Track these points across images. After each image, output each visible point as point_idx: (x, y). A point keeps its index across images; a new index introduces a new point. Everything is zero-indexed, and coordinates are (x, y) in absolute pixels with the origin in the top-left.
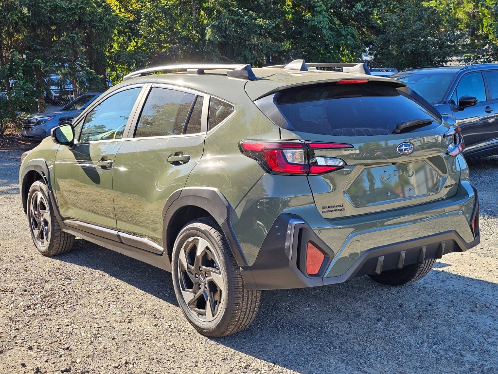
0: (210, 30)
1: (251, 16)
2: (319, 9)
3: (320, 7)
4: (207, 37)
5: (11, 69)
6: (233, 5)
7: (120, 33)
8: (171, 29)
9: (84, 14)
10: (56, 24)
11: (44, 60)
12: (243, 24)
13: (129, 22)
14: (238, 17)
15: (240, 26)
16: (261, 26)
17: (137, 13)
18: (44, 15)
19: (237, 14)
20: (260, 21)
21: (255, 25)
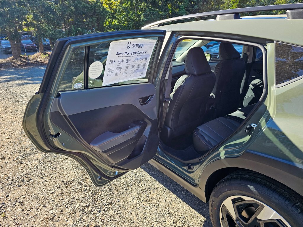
0: (142, 16)
1: (157, 11)
2: (182, 8)
3: (182, 7)
4: (141, 19)
5: (69, 32)
6: (150, 6)
7: (109, 18)
8: (128, 16)
9: (95, 9)
10: (84, 14)
11: (82, 28)
12: (154, 14)
13: (112, 13)
14: (152, 11)
15: (153, 15)
16: (161, 15)
17: (115, 10)
18: (80, 10)
19: (152, 10)
20: (160, 13)
21: (159, 14)
